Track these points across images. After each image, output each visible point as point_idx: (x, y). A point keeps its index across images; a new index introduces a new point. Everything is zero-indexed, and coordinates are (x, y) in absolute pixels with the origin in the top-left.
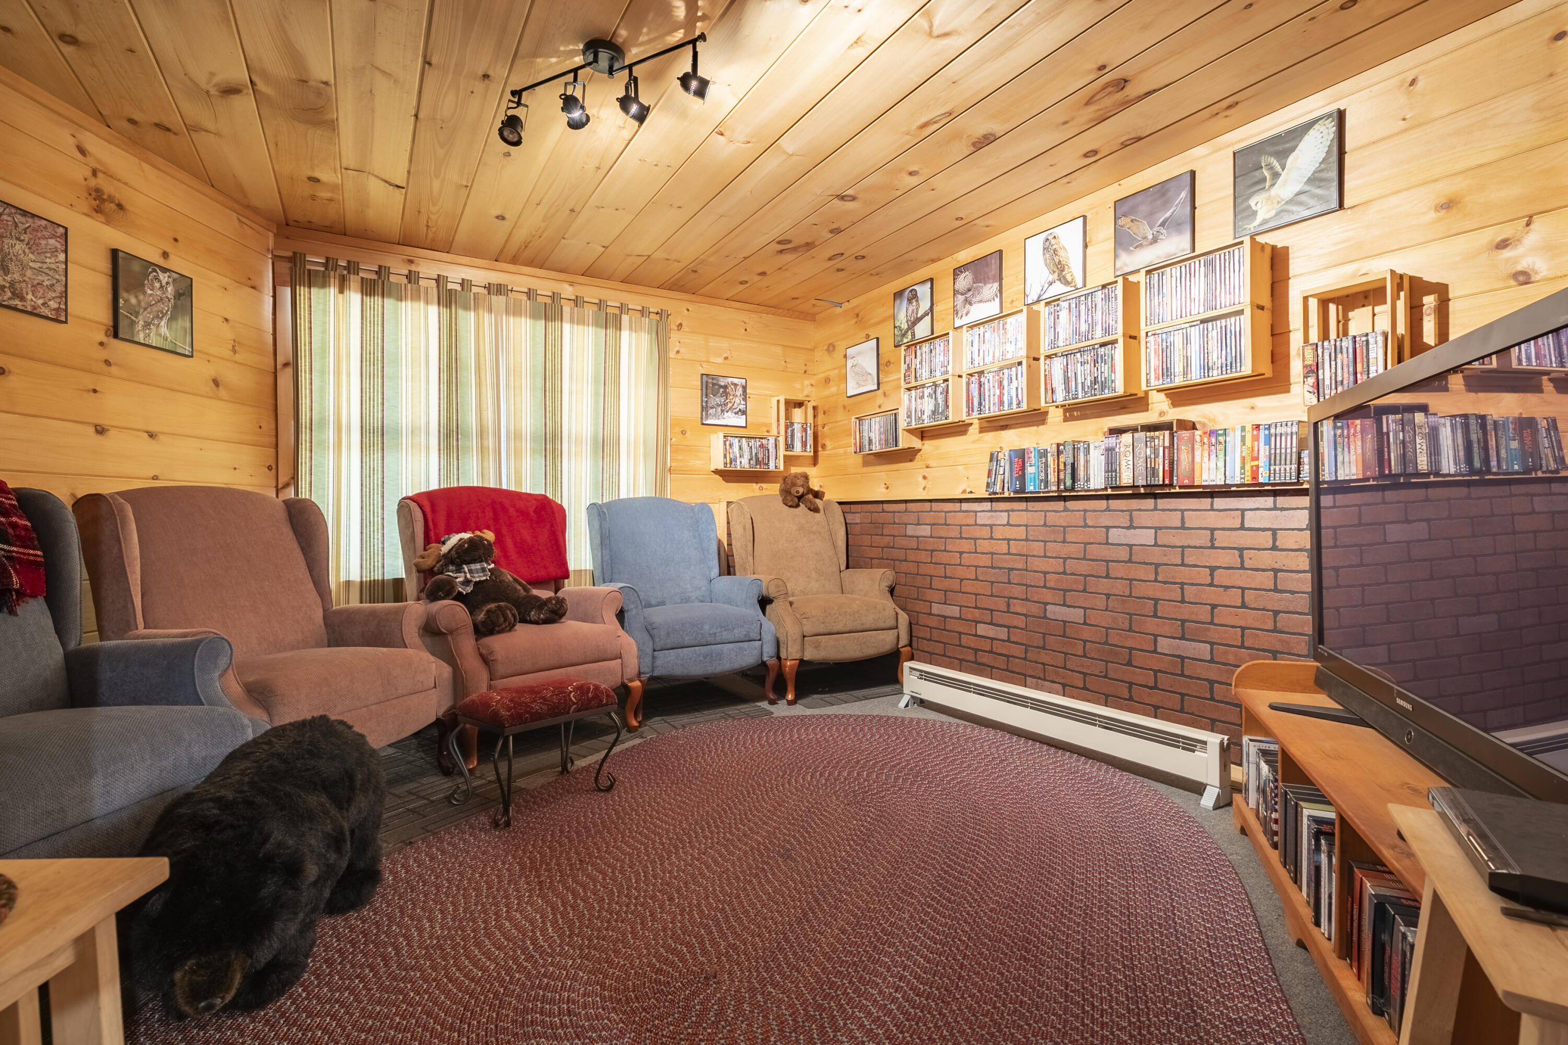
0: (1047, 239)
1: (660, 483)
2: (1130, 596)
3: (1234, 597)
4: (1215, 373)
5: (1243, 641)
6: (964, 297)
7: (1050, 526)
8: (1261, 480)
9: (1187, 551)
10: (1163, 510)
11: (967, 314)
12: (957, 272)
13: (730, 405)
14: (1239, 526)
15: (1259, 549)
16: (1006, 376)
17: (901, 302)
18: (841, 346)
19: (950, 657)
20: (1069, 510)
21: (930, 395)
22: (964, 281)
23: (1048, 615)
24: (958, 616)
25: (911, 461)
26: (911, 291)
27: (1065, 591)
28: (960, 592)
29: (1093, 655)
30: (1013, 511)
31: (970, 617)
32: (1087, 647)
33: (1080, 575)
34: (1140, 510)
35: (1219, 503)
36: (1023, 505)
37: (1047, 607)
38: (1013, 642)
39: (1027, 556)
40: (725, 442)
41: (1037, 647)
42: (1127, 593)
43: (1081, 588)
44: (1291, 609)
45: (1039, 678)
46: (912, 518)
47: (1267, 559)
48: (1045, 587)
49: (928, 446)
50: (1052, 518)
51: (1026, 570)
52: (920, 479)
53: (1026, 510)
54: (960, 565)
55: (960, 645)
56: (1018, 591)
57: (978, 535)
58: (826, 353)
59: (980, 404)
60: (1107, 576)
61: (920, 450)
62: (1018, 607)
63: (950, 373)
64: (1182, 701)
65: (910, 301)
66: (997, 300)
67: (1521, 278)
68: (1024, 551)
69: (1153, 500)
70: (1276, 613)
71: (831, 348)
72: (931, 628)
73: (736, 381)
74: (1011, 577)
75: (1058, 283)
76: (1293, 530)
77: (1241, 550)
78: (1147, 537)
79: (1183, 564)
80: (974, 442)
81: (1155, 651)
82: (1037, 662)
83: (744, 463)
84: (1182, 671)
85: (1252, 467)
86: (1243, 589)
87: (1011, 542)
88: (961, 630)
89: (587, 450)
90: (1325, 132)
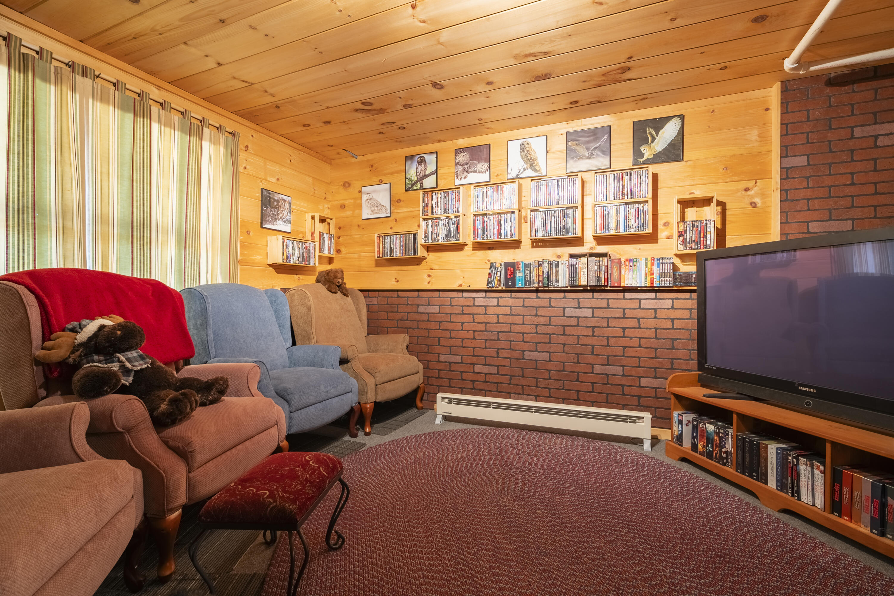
0: (523, 144)
1: (231, 272)
2: (578, 344)
3: (635, 342)
4: (632, 230)
5: (639, 364)
6: (463, 167)
7: (527, 307)
8: (655, 285)
9: (610, 320)
10: (597, 299)
11: (465, 178)
12: (458, 151)
13: (281, 215)
14: (638, 307)
15: (648, 319)
16: (503, 219)
17: (412, 163)
18: (356, 185)
19: (454, 387)
20: (539, 298)
21: (444, 225)
22: (463, 158)
23: (525, 357)
24: (460, 361)
25: (418, 265)
26: (421, 157)
27: (537, 343)
28: (462, 347)
29: (555, 378)
30: (501, 297)
31: (469, 361)
32: (551, 374)
33: (547, 334)
34: (584, 298)
35: (628, 295)
36: (509, 294)
37: (525, 353)
38: (502, 375)
39: (511, 324)
40: (283, 243)
41: (518, 376)
42: (576, 343)
43: (548, 341)
44: (663, 347)
45: (520, 394)
46: (424, 301)
47: (652, 323)
48: (523, 341)
49: (432, 257)
50: (527, 302)
51: (511, 332)
52: (426, 276)
53: (511, 297)
54: (462, 330)
55: (462, 379)
56: (502, 345)
57: (475, 312)
58: (342, 188)
59: (484, 233)
60: (564, 334)
61: (426, 258)
62: (503, 353)
63: (461, 212)
64: (607, 397)
65: (419, 163)
66: (488, 173)
67: (753, 205)
68: (509, 321)
69: (592, 294)
70: (656, 349)
71: (347, 185)
72: (439, 370)
73: (285, 198)
74: (500, 337)
75: (530, 170)
76: (664, 309)
77: (639, 319)
78: (588, 313)
79: (608, 327)
80: (468, 256)
81: (592, 373)
82: (518, 385)
83: (295, 260)
84: (608, 381)
85: (651, 278)
86: (640, 338)
87: (500, 316)
88: (462, 370)
89: (172, 240)
90: (677, 123)
